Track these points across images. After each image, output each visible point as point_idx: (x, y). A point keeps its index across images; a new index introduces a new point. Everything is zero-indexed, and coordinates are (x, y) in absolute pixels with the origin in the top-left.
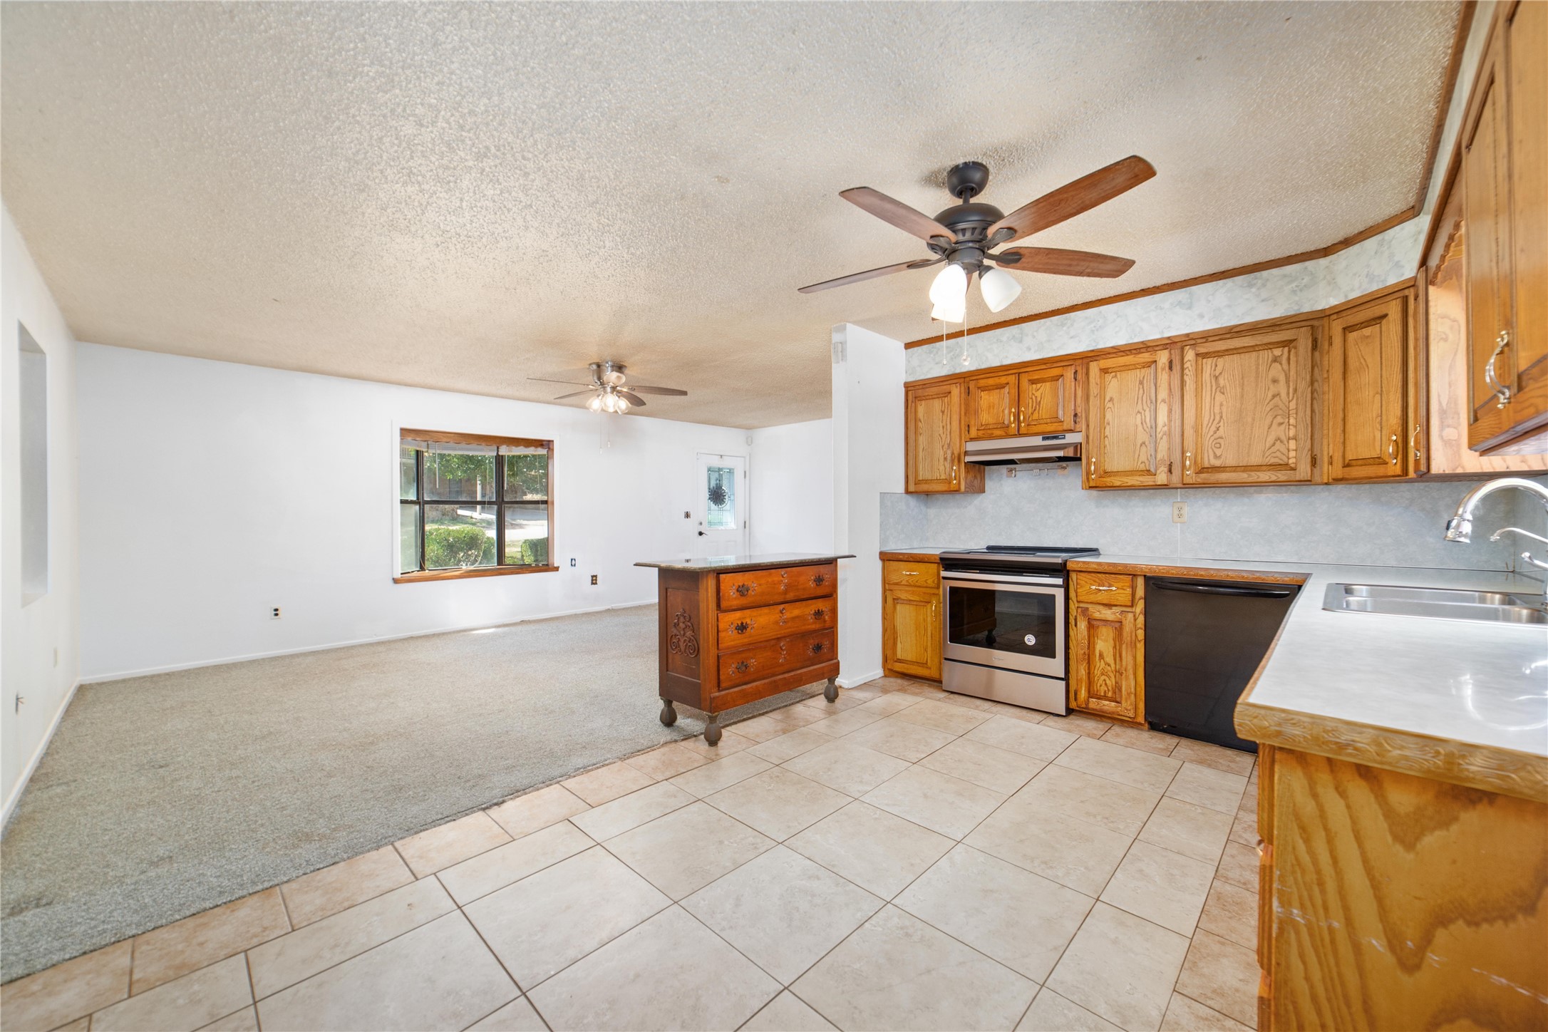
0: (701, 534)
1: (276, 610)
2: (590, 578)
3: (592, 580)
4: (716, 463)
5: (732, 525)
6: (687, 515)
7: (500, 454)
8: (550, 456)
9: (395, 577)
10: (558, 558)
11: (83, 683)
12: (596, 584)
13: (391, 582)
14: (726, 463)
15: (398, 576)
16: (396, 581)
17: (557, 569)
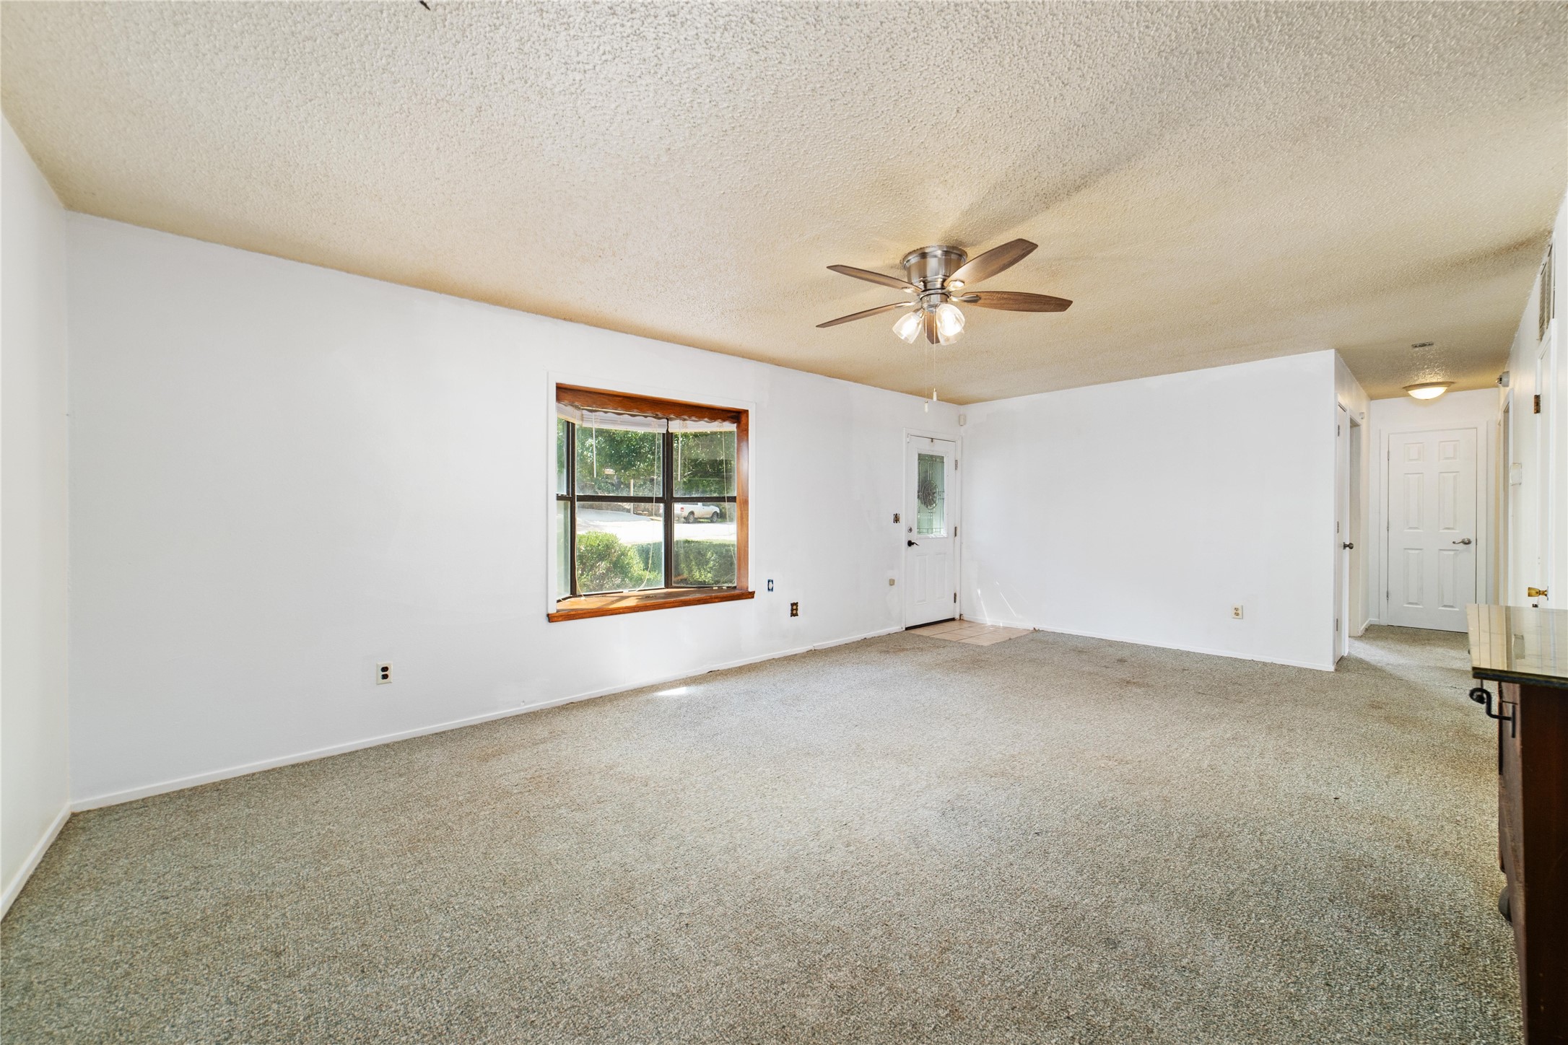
0: (910, 544)
1: (385, 669)
2: (790, 607)
3: (792, 610)
4: (928, 449)
5: (943, 533)
6: (896, 519)
7: (670, 431)
8: (743, 431)
9: (550, 612)
10: (754, 582)
11: (78, 810)
12: (796, 615)
13: (545, 619)
14: (936, 450)
15: (552, 611)
16: (551, 618)
17: (751, 595)
